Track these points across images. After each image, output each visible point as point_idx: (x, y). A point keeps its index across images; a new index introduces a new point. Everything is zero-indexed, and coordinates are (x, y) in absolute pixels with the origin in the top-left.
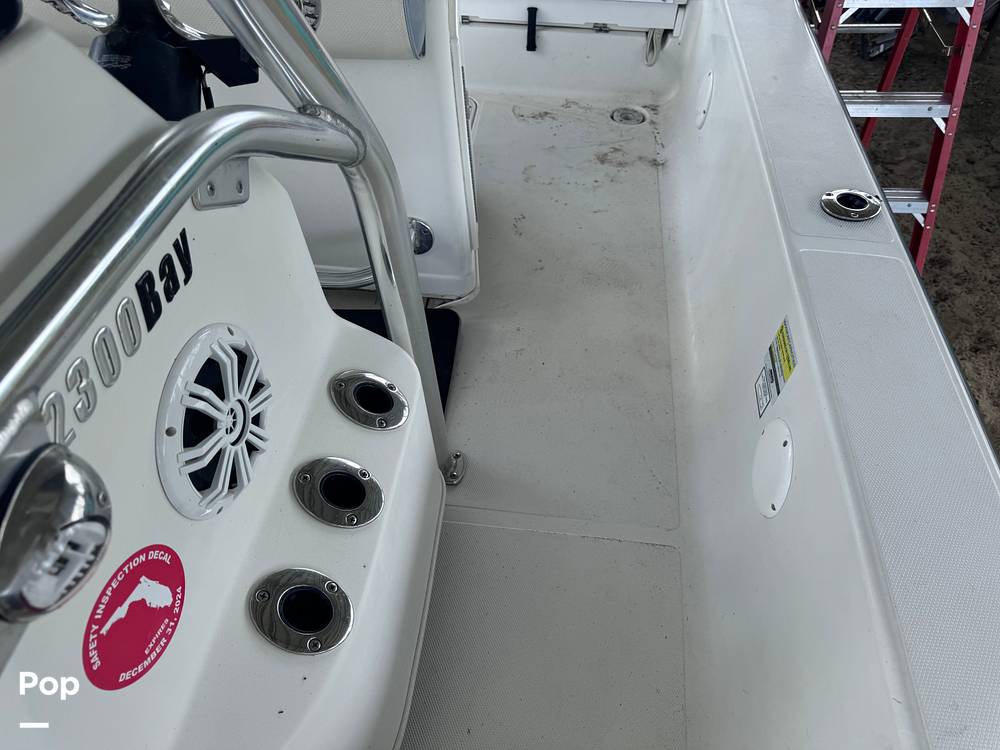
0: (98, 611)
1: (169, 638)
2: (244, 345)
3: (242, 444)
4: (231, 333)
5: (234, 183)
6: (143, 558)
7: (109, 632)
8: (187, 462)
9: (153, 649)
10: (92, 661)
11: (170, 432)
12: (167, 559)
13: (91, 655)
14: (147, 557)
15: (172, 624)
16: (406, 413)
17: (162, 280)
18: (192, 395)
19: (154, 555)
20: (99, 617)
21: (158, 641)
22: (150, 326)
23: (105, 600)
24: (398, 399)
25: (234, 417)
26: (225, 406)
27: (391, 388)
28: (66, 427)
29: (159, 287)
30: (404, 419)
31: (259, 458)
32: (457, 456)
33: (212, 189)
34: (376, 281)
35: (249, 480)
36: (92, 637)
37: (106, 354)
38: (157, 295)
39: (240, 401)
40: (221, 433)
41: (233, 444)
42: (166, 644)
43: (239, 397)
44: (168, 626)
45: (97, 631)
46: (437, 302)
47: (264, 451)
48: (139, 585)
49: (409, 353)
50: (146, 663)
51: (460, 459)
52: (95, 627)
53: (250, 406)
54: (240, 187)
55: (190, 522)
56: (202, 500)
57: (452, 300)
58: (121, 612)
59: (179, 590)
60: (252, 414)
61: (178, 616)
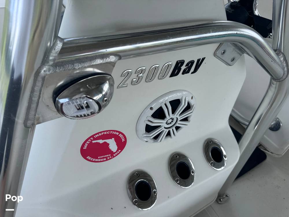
0: (96, 136)
1: (107, 160)
2: (193, 105)
3: (167, 130)
4: (192, 98)
5: (232, 57)
6: (118, 134)
7: (94, 143)
8: (148, 120)
9: (101, 159)
10: (85, 146)
11: (151, 108)
12: (123, 140)
13: (85, 144)
14: (119, 134)
15: (110, 157)
16: (222, 168)
17: (186, 66)
18: (165, 104)
19: (121, 135)
20: (95, 137)
21: (104, 158)
22: (171, 76)
23: (100, 134)
24: (224, 162)
25: (172, 121)
26: (172, 116)
27: (225, 157)
28: (126, 82)
29: (183, 67)
30: (220, 169)
31: (169, 139)
32: (227, 196)
33: (224, 53)
34: (248, 126)
35: (160, 141)
36: (89, 140)
37: (153, 73)
38: (181, 69)
39: (177, 118)
40: (164, 121)
41: (165, 128)
42: (105, 161)
43: (178, 117)
44: (109, 157)
45: (92, 140)
46: (263, 148)
47: (172, 138)
48: (111, 139)
49: (240, 153)
50: (96, 160)
51: (227, 198)
52: (92, 139)
53: (179, 122)
54: (233, 60)
55: (137, 137)
56: (144, 134)
57: (268, 151)
58: (101, 141)
59: (119, 151)
60: (177, 125)
61: (114, 157)
